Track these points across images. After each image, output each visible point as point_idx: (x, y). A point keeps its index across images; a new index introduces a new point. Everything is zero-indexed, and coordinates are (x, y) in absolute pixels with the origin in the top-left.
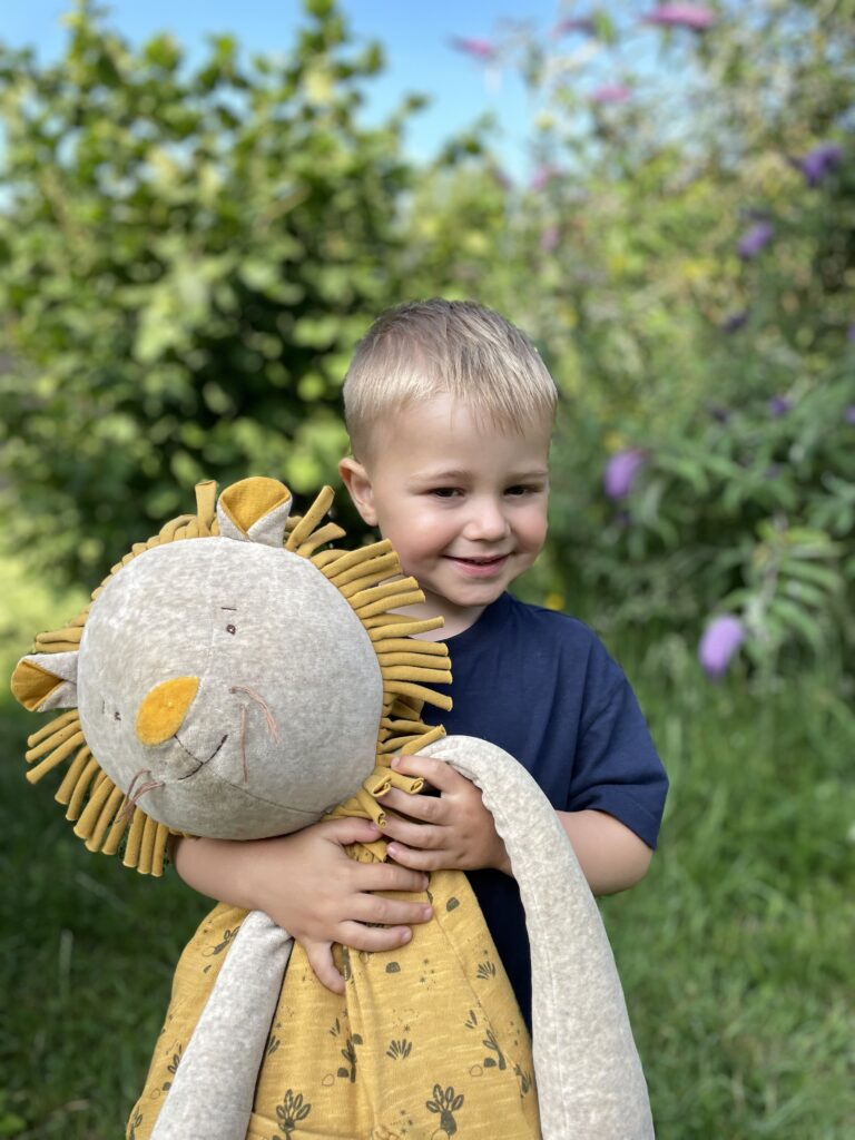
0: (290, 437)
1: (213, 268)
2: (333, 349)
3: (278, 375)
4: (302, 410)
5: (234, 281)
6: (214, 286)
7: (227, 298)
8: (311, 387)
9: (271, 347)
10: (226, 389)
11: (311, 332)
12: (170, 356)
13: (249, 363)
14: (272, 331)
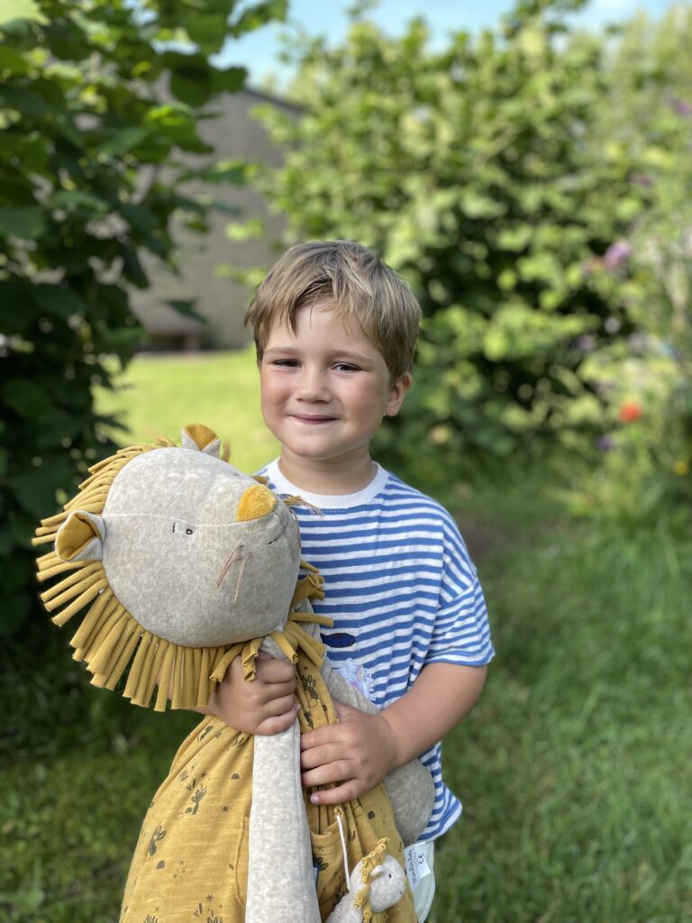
0: (487, 316)
1: (444, 198)
2: (526, 252)
3: (483, 271)
4: (499, 296)
5: (457, 210)
6: (441, 213)
7: (450, 221)
8: (507, 280)
9: (479, 251)
10: (444, 285)
11: (510, 240)
12: (409, 265)
13: (463, 266)
14: (481, 239)
